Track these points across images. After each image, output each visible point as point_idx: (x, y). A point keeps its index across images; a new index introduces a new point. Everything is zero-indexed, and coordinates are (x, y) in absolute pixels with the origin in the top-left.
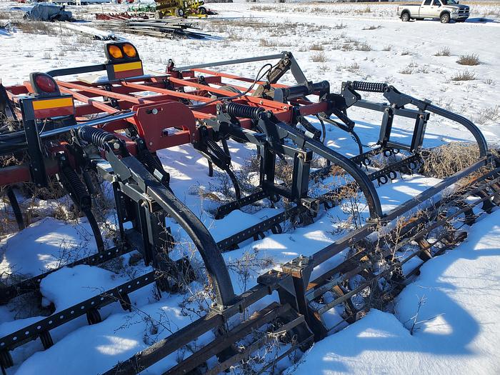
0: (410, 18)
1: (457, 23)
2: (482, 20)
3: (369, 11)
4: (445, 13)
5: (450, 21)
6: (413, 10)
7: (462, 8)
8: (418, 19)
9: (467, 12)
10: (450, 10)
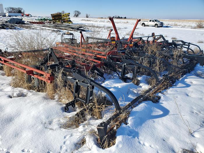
0: (145, 26)
1: (160, 28)
2: (167, 27)
3: (128, 22)
4: (156, 24)
5: (158, 27)
6: (146, 23)
7: (161, 23)
8: (147, 26)
9: (163, 24)
10: (158, 24)
